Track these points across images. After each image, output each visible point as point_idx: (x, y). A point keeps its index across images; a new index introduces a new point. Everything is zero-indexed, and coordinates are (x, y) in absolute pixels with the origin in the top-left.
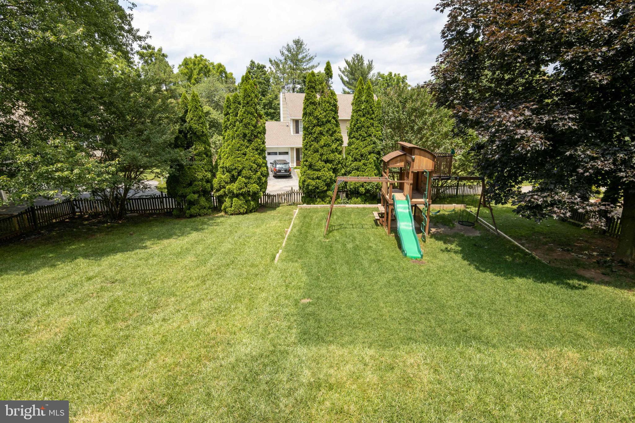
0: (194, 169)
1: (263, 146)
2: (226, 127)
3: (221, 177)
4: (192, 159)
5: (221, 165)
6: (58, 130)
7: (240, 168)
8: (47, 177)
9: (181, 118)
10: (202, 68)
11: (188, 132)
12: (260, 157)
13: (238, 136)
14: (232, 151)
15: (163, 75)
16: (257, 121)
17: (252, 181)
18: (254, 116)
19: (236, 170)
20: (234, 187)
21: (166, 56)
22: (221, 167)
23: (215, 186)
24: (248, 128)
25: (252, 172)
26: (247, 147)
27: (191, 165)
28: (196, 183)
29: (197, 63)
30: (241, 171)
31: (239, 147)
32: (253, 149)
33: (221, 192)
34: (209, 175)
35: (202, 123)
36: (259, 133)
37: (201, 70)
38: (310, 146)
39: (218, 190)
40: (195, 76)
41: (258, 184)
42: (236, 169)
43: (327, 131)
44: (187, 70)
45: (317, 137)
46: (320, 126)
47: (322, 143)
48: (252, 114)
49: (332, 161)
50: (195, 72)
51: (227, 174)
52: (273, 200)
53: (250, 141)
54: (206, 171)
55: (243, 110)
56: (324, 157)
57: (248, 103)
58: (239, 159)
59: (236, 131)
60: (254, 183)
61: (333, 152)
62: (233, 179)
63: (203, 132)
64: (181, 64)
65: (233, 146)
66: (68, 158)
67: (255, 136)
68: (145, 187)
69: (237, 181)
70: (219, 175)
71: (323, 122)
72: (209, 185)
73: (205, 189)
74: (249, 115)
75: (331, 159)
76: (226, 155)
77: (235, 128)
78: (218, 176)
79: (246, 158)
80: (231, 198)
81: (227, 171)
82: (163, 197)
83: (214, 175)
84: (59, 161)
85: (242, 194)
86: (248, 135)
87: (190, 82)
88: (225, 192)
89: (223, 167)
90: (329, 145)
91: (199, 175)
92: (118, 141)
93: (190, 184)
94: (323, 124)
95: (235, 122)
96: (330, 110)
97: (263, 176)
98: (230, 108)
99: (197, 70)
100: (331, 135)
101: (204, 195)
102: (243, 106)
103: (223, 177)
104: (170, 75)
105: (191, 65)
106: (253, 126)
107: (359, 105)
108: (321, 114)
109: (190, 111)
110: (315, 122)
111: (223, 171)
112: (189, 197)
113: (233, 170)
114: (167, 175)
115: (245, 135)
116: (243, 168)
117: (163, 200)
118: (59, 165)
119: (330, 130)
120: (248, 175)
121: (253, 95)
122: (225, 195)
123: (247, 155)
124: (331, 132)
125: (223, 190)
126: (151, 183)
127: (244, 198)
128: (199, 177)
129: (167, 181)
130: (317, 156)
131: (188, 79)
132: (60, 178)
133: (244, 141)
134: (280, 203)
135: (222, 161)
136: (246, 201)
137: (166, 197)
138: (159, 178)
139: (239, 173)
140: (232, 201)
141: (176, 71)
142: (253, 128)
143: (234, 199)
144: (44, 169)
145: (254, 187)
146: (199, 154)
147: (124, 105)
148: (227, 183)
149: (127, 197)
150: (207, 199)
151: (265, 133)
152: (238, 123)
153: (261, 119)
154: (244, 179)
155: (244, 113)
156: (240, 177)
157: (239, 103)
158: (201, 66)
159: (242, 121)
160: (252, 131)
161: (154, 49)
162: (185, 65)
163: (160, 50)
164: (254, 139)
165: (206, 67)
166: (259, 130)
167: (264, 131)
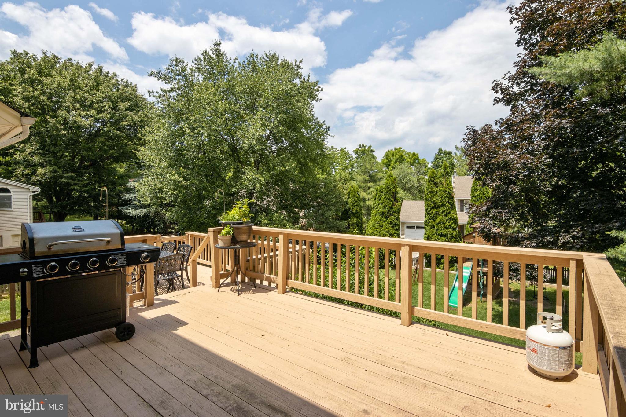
4: (347, 228)
10: (398, 158)
11: (349, 210)
13: (379, 214)
14: (374, 224)
16: (393, 205)
18: (391, 201)
21: (374, 151)
24: (386, 209)
26: (385, 221)
31: (379, 221)
32: (388, 223)
35: (357, 205)
36: (394, 212)
38: (429, 223)
43: (442, 212)
44: (387, 160)
45: (434, 216)
46: (437, 208)
47: (438, 220)
48: (389, 199)
49: (446, 235)
50: (393, 161)
53: (387, 218)
55: (384, 197)
56: (439, 232)
57: (387, 192)
61: (447, 228)
63: (357, 211)
64: (384, 156)
65: (375, 220)
67: (390, 214)
71: (439, 205)
74: (388, 200)
75: (444, 234)
79: (382, 229)
86: (385, 214)
90: (443, 223)
94: (439, 207)
96: (445, 197)
100: (446, 215)
102: (384, 194)
105: (390, 156)
106: (389, 207)
107: (474, 192)
108: (437, 200)
110: (432, 205)
115: (383, 213)
119: (444, 211)
121: (392, 187)
124: (445, 213)
130: (434, 230)
131: (387, 167)
133: (382, 217)
141: (379, 161)
142: (389, 209)
146: (352, 225)
153: (397, 202)
155: (384, 199)
157: (382, 192)
158: (397, 156)
159: (382, 204)
160: (388, 211)
161: (366, 147)
162: (387, 156)
163: (370, 147)
164: (390, 216)
165: (402, 157)
166: (394, 210)
167: (399, 211)
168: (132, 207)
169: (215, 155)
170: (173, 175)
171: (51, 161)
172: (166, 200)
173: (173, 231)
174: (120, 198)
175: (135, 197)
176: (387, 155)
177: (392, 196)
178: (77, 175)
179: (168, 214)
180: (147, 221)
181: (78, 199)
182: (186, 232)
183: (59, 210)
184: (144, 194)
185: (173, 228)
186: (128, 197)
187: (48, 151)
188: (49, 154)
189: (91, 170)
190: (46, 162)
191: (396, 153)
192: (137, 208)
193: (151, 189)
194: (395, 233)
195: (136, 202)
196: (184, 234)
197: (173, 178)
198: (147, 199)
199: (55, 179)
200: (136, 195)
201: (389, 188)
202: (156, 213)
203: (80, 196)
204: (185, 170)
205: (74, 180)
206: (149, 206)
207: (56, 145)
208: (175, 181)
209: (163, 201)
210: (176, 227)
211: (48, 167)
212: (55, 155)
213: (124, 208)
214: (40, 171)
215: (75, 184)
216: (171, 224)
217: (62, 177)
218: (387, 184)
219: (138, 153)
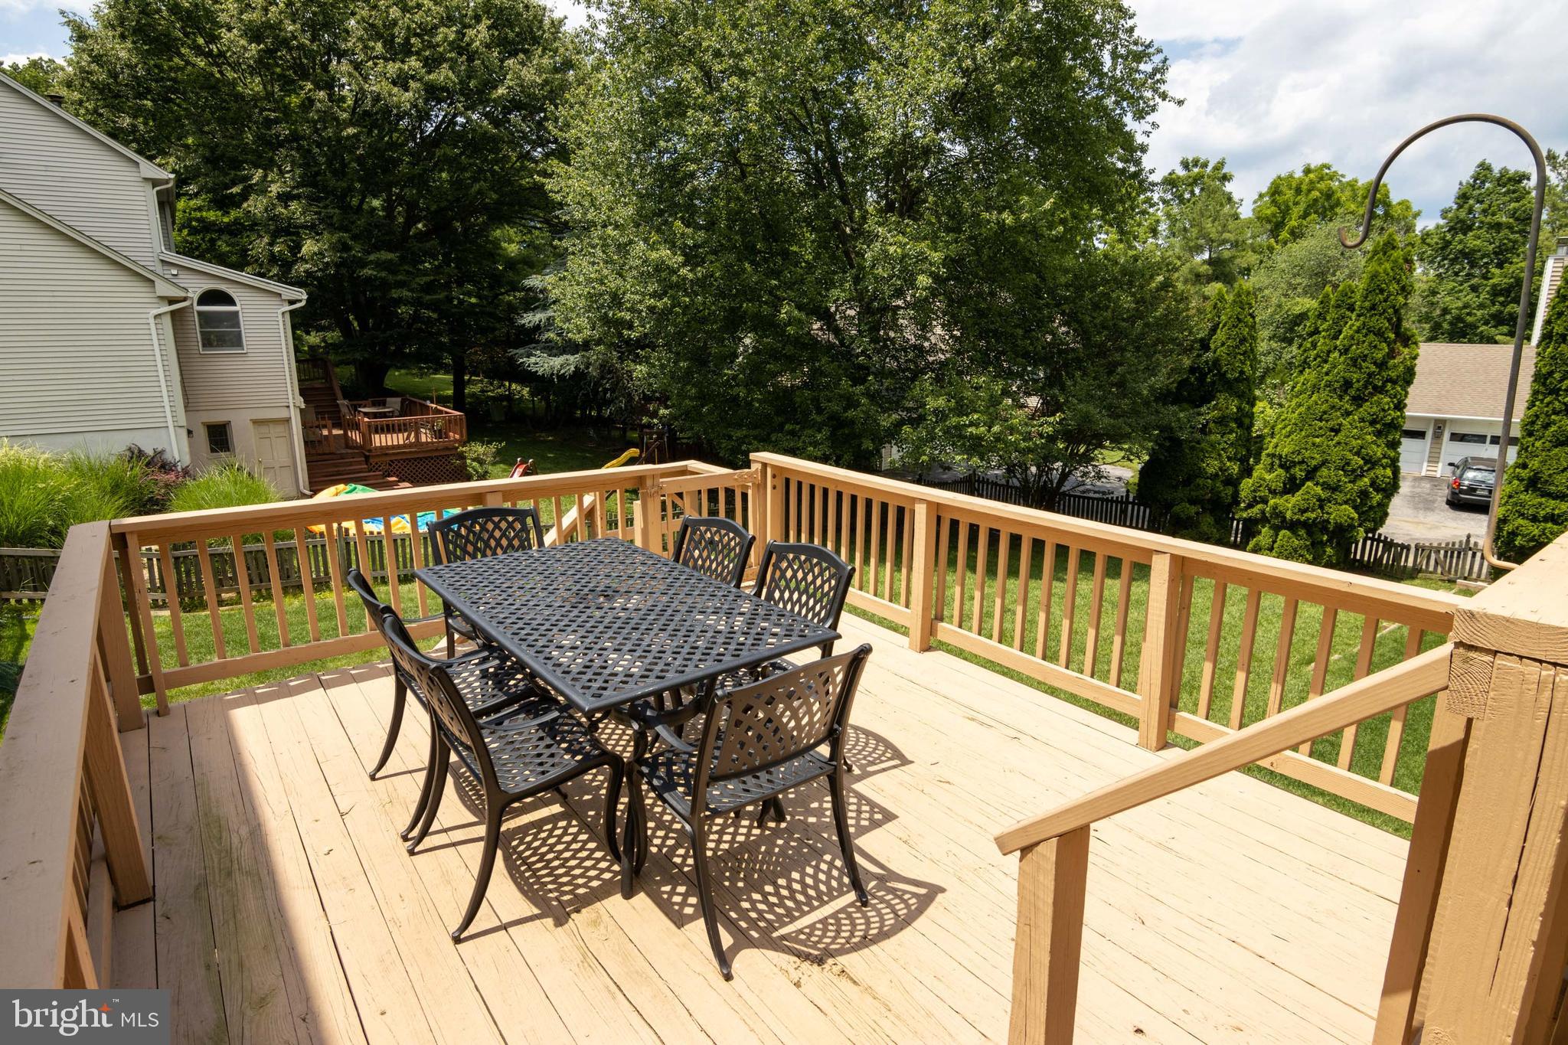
0: (1202, 450)
1: (1393, 414)
2: (1305, 362)
3: (1264, 474)
4: (1204, 430)
5: (1270, 450)
6: (983, 362)
7: (1314, 463)
8: (956, 435)
9: (1202, 340)
10: (1316, 200)
11: (1210, 371)
12: (1379, 442)
13: (1328, 385)
14: (1303, 421)
15: (1210, 225)
16: (1392, 354)
17: (1340, 497)
18: (1386, 340)
19: (1304, 466)
20: (1289, 504)
21: (1232, 177)
22: (1268, 455)
23: (1243, 494)
24: (1361, 368)
25: (1346, 476)
26: (1348, 413)
27: (1198, 443)
28: (1200, 481)
29: (1304, 187)
30: (1316, 469)
31: (1325, 413)
32: (1362, 420)
33: (1255, 511)
34: (1235, 468)
35: (1244, 353)
36: (1390, 380)
37: (1313, 205)
38: (1544, 426)
39: (1250, 506)
40: (1294, 223)
41: (1355, 508)
42: (1302, 462)
44: (1273, 209)
48: (1379, 334)
50: (1296, 211)
51: (1280, 471)
52: (1397, 558)
53: (1358, 400)
54: (1229, 459)
55: (1358, 324)
57: (1373, 307)
58: (1318, 440)
59: (1327, 374)
60: (1346, 502)
62: (1291, 486)
63: (1242, 372)
64: (1264, 190)
65: (1309, 408)
66: (988, 408)
67: (1375, 388)
68: (1099, 476)
69: (1301, 492)
70: (1259, 471)
72: (1230, 490)
73: (1220, 498)
74: (1372, 337)
76: (1288, 429)
77: (1326, 366)
78: (1255, 474)
79: (1336, 439)
80: (1277, 529)
81: (1281, 466)
82: (1127, 502)
83: (1248, 472)
84: (976, 411)
85: (1305, 525)
86: (1356, 385)
87: (1276, 237)
88: (1263, 512)
89: (1273, 456)
91: (1212, 466)
92: (1069, 383)
93: (1187, 482)
95: (1329, 352)
97: (1378, 490)
98: (1325, 319)
99: (1302, 207)
101: (1212, 512)
102: (1359, 316)
103: (1268, 477)
104: (1225, 226)
105: (1289, 194)
106: (1375, 363)
109: (1224, 326)
111: (1272, 464)
112: (1177, 509)
113: (1294, 464)
114: (1147, 458)
115: (1347, 384)
116: (1324, 463)
117: (1127, 508)
118: (975, 417)
120: (1333, 481)
122: (1264, 519)
123: (1343, 433)
125: (1260, 506)
126: (1109, 468)
127: (1310, 534)
128: (1211, 470)
129: (1143, 468)
131: (1271, 231)
132: (972, 436)
133: (1341, 398)
134: (1420, 571)
135: (1275, 441)
136: (1313, 544)
137: (1133, 504)
138: (1131, 461)
139: (1311, 474)
140: (1277, 535)
141: (1246, 212)
142: (1373, 368)
143: (1284, 533)
144: (954, 420)
145: (1342, 513)
146: (1221, 421)
147: (1094, 318)
148: (1273, 492)
149: (1063, 489)
150: (1217, 522)
151: (1409, 382)
152: (1336, 354)
153: (1406, 346)
154: (1318, 489)
155: (1358, 331)
156: (1309, 484)
157: (1351, 308)
158: (1315, 194)
159: (1346, 351)
160: (1370, 375)
161: (1205, 165)
162: (1273, 195)
163: (1221, 164)
164: (1372, 395)
165: (1329, 195)
166: (1393, 374)
167: (1408, 377)
168: (543, 349)
169: (778, 180)
170: (653, 247)
171: (332, 217)
172: (631, 327)
173: (655, 421)
174: (512, 321)
175: (548, 319)
176: (1275, 191)
177: (1389, 320)
178: (402, 259)
179: (640, 370)
180: (582, 389)
181: (410, 326)
182: (753, 456)
183: (366, 355)
184: (572, 310)
185: (655, 414)
186: (530, 319)
187: (324, 189)
188: (326, 199)
189: (434, 242)
190: (322, 221)
191: (1311, 182)
192: (554, 351)
193: (590, 296)
194: (1385, 456)
195: (552, 335)
196: (747, 464)
197: (654, 255)
198: (581, 327)
199: (347, 265)
200: (550, 313)
201: (1382, 291)
202: (606, 369)
203: (416, 317)
204: (689, 231)
205: (394, 272)
206: (586, 345)
207: (340, 173)
208: (660, 267)
209: (625, 332)
210: (662, 411)
211: (326, 235)
212: (341, 199)
213: (521, 351)
214: (309, 247)
215: (401, 285)
216: (648, 399)
217: (363, 264)
218: (1374, 276)
219: (550, 185)
